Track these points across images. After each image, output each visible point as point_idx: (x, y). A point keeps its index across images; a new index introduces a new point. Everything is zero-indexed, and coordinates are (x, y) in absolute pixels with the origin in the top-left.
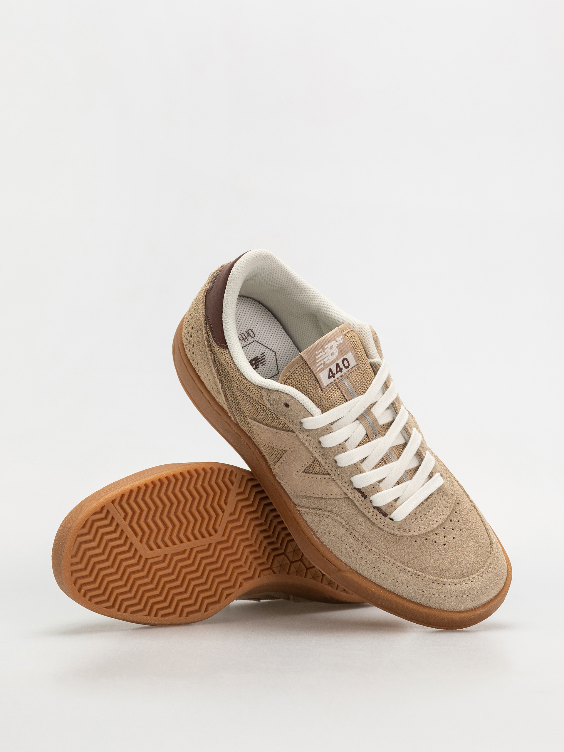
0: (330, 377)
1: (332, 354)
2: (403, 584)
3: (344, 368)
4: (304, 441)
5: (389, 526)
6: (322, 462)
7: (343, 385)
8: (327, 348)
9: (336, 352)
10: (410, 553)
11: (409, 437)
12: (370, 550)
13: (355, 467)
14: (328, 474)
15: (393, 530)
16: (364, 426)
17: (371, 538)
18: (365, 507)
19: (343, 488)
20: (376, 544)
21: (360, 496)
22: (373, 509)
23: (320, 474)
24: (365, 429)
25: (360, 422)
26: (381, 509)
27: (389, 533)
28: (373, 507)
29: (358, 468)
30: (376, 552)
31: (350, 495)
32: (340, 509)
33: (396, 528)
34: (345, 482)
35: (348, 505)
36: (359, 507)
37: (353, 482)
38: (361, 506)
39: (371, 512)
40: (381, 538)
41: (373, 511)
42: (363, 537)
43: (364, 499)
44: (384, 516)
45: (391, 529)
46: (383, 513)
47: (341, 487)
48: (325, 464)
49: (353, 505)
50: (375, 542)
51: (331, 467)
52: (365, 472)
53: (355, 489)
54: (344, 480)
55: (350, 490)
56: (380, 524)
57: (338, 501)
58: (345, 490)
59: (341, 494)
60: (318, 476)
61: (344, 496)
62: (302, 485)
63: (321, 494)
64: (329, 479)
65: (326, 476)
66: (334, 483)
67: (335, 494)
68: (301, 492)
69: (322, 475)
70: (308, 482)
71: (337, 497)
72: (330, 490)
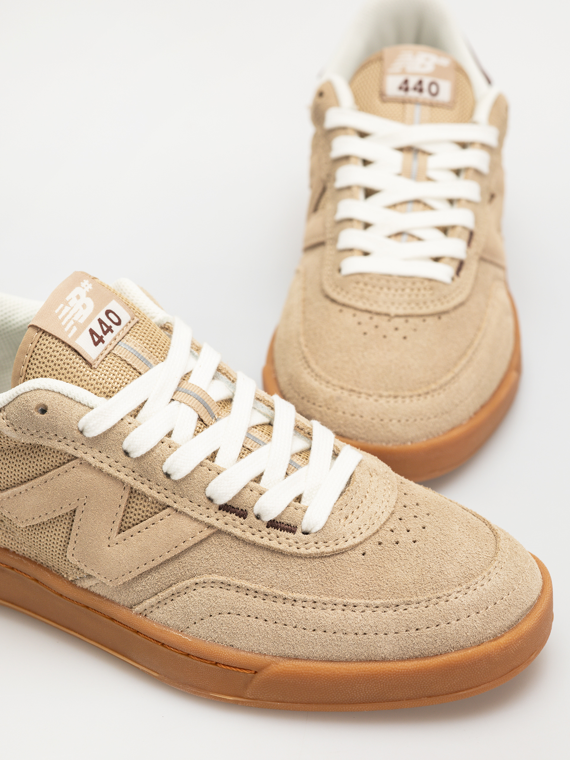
0: (96, 344)
1: (84, 306)
2: (376, 634)
3: (113, 325)
4: (99, 465)
5: (307, 545)
6: (145, 488)
7: (124, 352)
8: (70, 300)
9: (90, 304)
10: (364, 576)
11: (272, 409)
12: (293, 602)
13: (205, 468)
14: (164, 509)
15: (317, 548)
16: (189, 406)
17: (286, 581)
18: (251, 531)
19: (200, 519)
20: (299, 587)
21: (235, 518)
22: (267, 529)
23: (150, 517)
24: (193, 410)
25: (180, 402)
26: (280, 522)
27: (312, 557)
28: (266, 526)
29: (211, 469)
30: (305, 600)
31: (216, 523)
32: (211, 560)
33: (320, 543)
34: (199, 506)
35: (221, 545)
36: (241, 538)
37: (213, 497)
38: (243, 533)
39: (265, 536)
40: (303, 573)
41: (269, 532)
42: (270, 588)
43: (244, 518)
44: (290, 532)
45: (313, 548)
46: (286, 528)
47: (196, 517)
48: (152, 491)
49: (230, 539)
50: (295, 586)
51: (164, 490)
52: (225, 469)
53: (221, 509)
54: (196, 503)
55: (212, 515)
56: (291, 548)
57: (201, 548)
58: (204, 520)
59: (201, 532)
60: (147, 522)
61: (208, 532)
62: (127, 557)
63: (166, 552)
64: (170, 515)
65: (161, 515)
66: (182, 517)
67: (192, 537)
68: (130, 572)
69: (153, 517)
70: (135, 546)
71: (197, 542)
72: (180, 535)
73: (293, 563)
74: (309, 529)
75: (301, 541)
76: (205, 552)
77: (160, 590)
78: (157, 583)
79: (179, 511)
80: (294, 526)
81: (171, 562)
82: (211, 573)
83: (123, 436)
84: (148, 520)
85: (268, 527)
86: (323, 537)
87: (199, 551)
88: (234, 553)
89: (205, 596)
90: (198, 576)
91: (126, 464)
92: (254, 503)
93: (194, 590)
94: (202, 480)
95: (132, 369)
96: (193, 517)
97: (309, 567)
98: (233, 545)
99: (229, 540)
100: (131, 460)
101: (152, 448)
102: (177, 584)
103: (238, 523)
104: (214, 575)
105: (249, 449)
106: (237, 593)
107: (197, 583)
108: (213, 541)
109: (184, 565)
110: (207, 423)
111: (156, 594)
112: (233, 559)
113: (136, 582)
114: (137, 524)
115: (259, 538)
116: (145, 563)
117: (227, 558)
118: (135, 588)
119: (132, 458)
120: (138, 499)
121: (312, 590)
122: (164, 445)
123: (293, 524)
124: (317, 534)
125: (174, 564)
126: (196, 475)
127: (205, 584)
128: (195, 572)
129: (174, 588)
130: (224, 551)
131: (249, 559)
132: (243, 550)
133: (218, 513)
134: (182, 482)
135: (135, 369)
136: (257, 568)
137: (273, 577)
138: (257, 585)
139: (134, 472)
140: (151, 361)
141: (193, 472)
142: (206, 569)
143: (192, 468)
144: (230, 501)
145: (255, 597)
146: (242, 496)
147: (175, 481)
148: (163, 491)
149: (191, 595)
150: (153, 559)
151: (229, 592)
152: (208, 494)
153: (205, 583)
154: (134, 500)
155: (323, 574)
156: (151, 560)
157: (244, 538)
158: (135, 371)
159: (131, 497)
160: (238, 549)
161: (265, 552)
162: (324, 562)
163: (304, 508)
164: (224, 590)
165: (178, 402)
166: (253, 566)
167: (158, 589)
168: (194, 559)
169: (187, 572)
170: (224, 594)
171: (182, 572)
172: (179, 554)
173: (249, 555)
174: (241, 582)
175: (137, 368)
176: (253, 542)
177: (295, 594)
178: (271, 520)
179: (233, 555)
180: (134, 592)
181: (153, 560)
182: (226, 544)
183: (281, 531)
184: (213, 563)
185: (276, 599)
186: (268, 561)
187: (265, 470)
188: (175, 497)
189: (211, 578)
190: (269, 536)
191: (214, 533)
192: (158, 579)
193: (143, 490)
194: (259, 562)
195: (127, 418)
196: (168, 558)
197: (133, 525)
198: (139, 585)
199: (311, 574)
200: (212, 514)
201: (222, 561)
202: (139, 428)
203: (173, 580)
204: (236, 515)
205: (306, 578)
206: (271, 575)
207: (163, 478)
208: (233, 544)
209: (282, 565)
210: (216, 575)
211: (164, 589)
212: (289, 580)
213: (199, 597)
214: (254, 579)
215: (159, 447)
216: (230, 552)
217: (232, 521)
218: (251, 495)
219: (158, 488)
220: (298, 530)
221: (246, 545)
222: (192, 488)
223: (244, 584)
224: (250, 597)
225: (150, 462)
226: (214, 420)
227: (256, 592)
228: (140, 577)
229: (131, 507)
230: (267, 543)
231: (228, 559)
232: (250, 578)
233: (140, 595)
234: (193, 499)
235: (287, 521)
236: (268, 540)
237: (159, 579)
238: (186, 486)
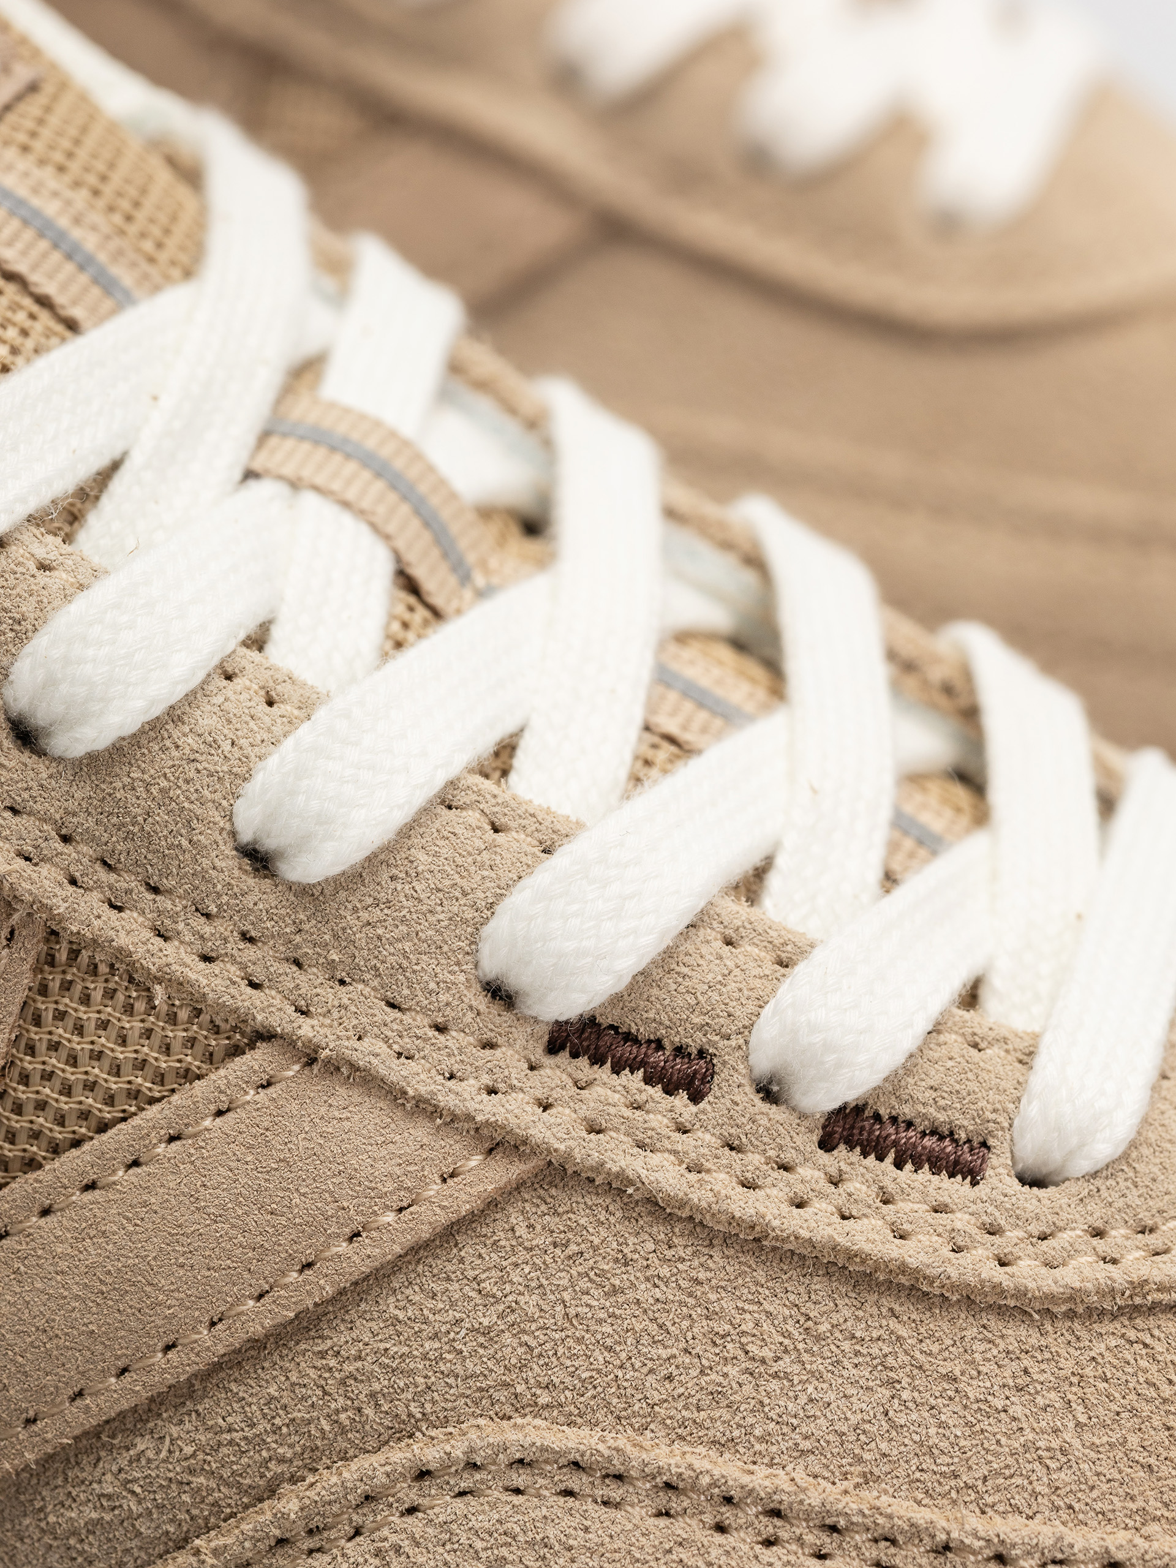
5: (1051, 1241)
6: (128, 934)
13: (472, 817)
14: (236, 1051)
15: (1104, 1259)
16: (346, 505)
17: (945, 1444)
18: (737, 1167)
19: (446, 1100)
20: (1018, 1481)
21: (644, 1097)
22: (823, 1157)
23: (152, 1101)
24: (364, 529)
25: (295, 485)
26: (894, 1120)
27: (1080, 1310)
28: (815, 1138)
29: (501, 821)
30: (1060, 1556)
31: (540, 1125)
32: (507, 1338)
33: (1118, 1234)
34: (441, 1029)
35: (569, 1252)
36: (682, 1204)
37: (517, 979)
38: (693, 1177)
39: (821, 1195)
40: (1040, 1401)
41: (833, 1171)
42: (857, 1486)
43: (696, 1097)
44: (952, 1175)
45: (1084, 1259)
46: (932, 1150)
47: (423, 1090)
48: (170, 948)
49: (619, 1214)
50: (998, 1474)
51: (242, 945)
52: (580, 825)
53: (562, 1048)
54: (425, 1011)
55: (515, 1082)
56: (964, 1259)
57: (449, 1267)
58: (472, 1106)
59: (452, 1175)
60: (139, 1127)
61: (490, 1174)
62: (17, 1333)
63: (251, 1297)
64: (269, 1084)
65: (222, 1083)
66: (342, 1091)
67: (401, 1210)
68: (30, 1422)
69: (175, 1098)
70: (63, 1265)
71: (426, 1236)
72: (331, 1193)
73: (979, 1347)
74: (1054, 1158)
75: (1018, 1219)
76: (473, 1294)
77: (206, 1519)
78: (186, 1477)
79: (328, 1062)
80: (969, 1141)
81: (276, 1357)
82: (508, 1409)
83: (11, 635)
84: (143, 1114)
85: (826, 1144)
86: (1133, 1198)
87: (437, 1288)
88: (645, 1292)
89: (479, 1545)
90: (433, 1433)
91: (26, 795)
92: (751, 1007)
93: (412, 1510)
94: (459, 880)
95: (27, 302)
96: (411, 1093)
97: (1068, 1365)
98: (635, 1251)
99: (612, 1219)
100: (53, 770)
101: (173, 701)
102: (311, 1479)
103: (659, 1121)
104: (529, 1418)
105: (671, 740)
106: (663, 1522)
107: (428, 1473)
108: (521, 1231)
109: (349, 1368)
110: (437, 601)
111: (182, 1543)
112: (638, 1327)
113: (59, 1481)
114: (77, 1143)
115: (785, 1208)
116: (120, 1364)
117: (600, 1322)
118: (54, 1511)
119: (60, 760)
120: (86, 1000)
121: (1095, 1494)
122: (239, 688)
123: (965, 1126)
124: (1098, 1182)
125: (292, 1366)
126: (422, 856)
127: (478, 1476)
128: (415, 1409)
129: (290, 1504)
130: (584, 1284)
131: (727, 1327)
132: (694, 1274)
133: (548, 1071)
134: (343, 895)
135: (44, 302)
136: (775, 1375)
137: (867, 1426)
138: (781, 1472)
139: (66, 839)
140: (126, 277)
141: (406, 832)
142: (481, 1390)
143: (400, 817)
144: (617, 1000)
145: (769, 1543)
146: (685, 970)
147: (305, 893)
148: (234, 945)
149: (393, 1538)
150: (170, 1339)
151: (619, 1515)
152: (491, 967)
153: (474, 1466)
154: (67, 1002)
155: (1146, 1409)
156: (160, 1346)
157: (704, 1204)
158: (44, 316)
159: (43, 990)
160: (665, 1271)
161: (818, 1284)
162: (1148, 1341)
163: (1021, 1045)
164: (590, 1506)
165: (282, 489)
166: (750, 1365)
167: (195, 1512)
168: (407, 1332)
169: (369, 1411)
170: (586, 1530)
171: (337, 1412)
172: (320, 1310)
173: (728, 1304)
174: (689, 1458)
175: (59, 299)
176: (753, 1227)
177: (998, 1519)
178: (842, 1109)
179: (638, 1302)
180: (47, 1539)
181: (168, 1348)
182: (596, 1241)
183: (899, 1165)
184: (520, 1350)
185: (892, 1550)
186: (838, 1334)
187: (777, 845)
188: (301, 978)
189: (512, 1436)
190: (838, 1196)
191: (519, 1186)
192: (194, 1455)
193: (122, 940)
194: (786, 1342)
195: (26, 537)
196: (256, 1330)
197: (56, 1150)
198: (82, 1496)
199: (1081, 1409)
200: (514, 1071)
201: (570, 1342)
202: (100, 594)
203: (282, 1460)
204: (648, 1080)
205: (1056, 1431)
206: (860, 1416)
207: (236, 872)
208: (632, 1240)
209: (918, 1355)
210: (538, 1422)
211: (233, 1515)
212: (962, 1443)
213: (440, 1550)
214: (761, 1439)
215: (215, 700)
216: (615, 1291)
217: (627, 1113)
218: (730, 964)
219: (207, 930)
220: (993, 1160)
221: (711, 1245)
222: (403, 928)
223: (708, 1466)
224: (741, 1541)
225: (164, 784)
226: (468, 594)
227: (776, 1513)
228: (87, 1452)
229: (42, 1047)
230: (829, 1231)
231: (609, 1330)
232: (736, 1433)
233: (81, 1553)
234: (406, 992)
235: (932, 1110)
236: (836, 1219)
237: (201, 1456)
238: (365, 915)
